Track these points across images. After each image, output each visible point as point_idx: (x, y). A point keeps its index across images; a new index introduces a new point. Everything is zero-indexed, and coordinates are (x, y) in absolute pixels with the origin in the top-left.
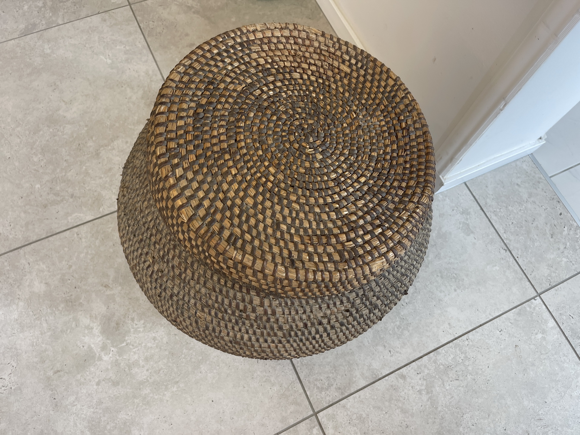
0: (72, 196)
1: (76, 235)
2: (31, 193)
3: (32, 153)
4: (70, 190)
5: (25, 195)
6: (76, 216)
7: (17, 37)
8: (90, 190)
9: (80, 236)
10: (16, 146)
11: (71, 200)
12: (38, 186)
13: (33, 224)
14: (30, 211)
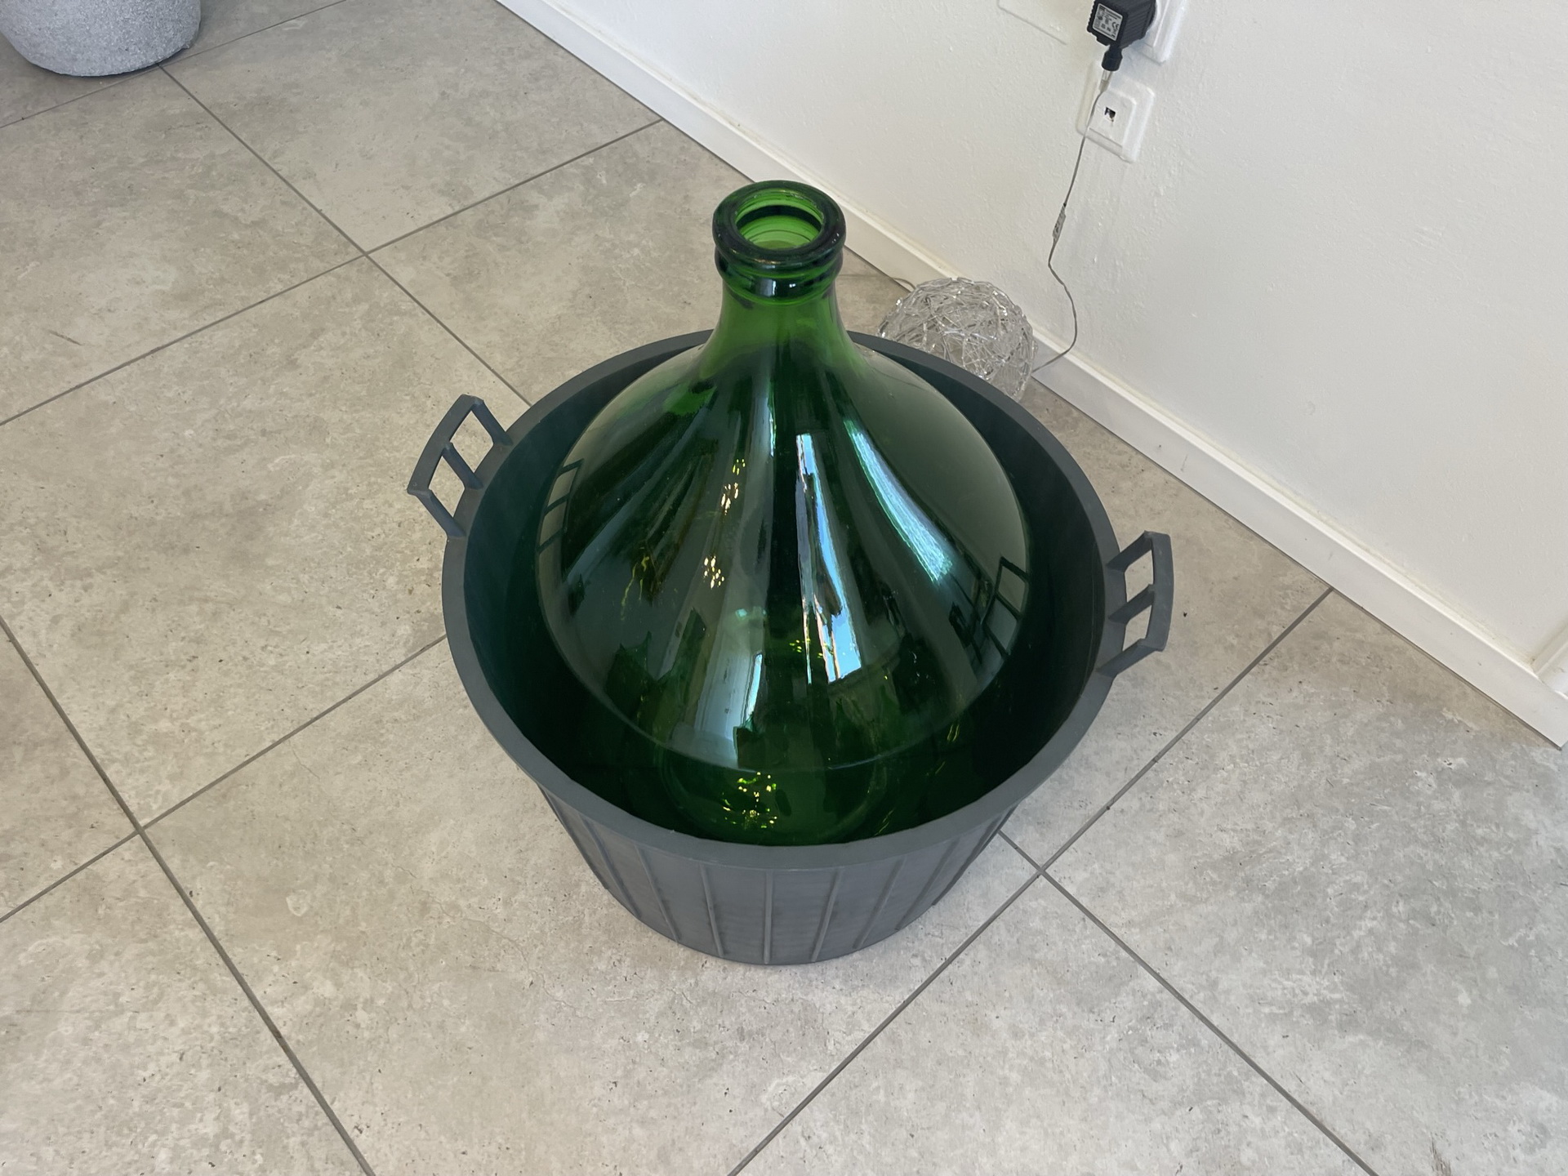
0: (741, 1034)
1: (803, 1142)
2: (634, 1062)
3: (585, 951)
4: (729, 1020)
5: (619, 1073)
6: (778, 1085)
7: (403, 659)
8: (777, 1001)
9: (815, 1139)
10: (536, 946)
11: (744, 1047)
12: (641, 1037)
13: (680, 1149)
14: (653, 1113)
